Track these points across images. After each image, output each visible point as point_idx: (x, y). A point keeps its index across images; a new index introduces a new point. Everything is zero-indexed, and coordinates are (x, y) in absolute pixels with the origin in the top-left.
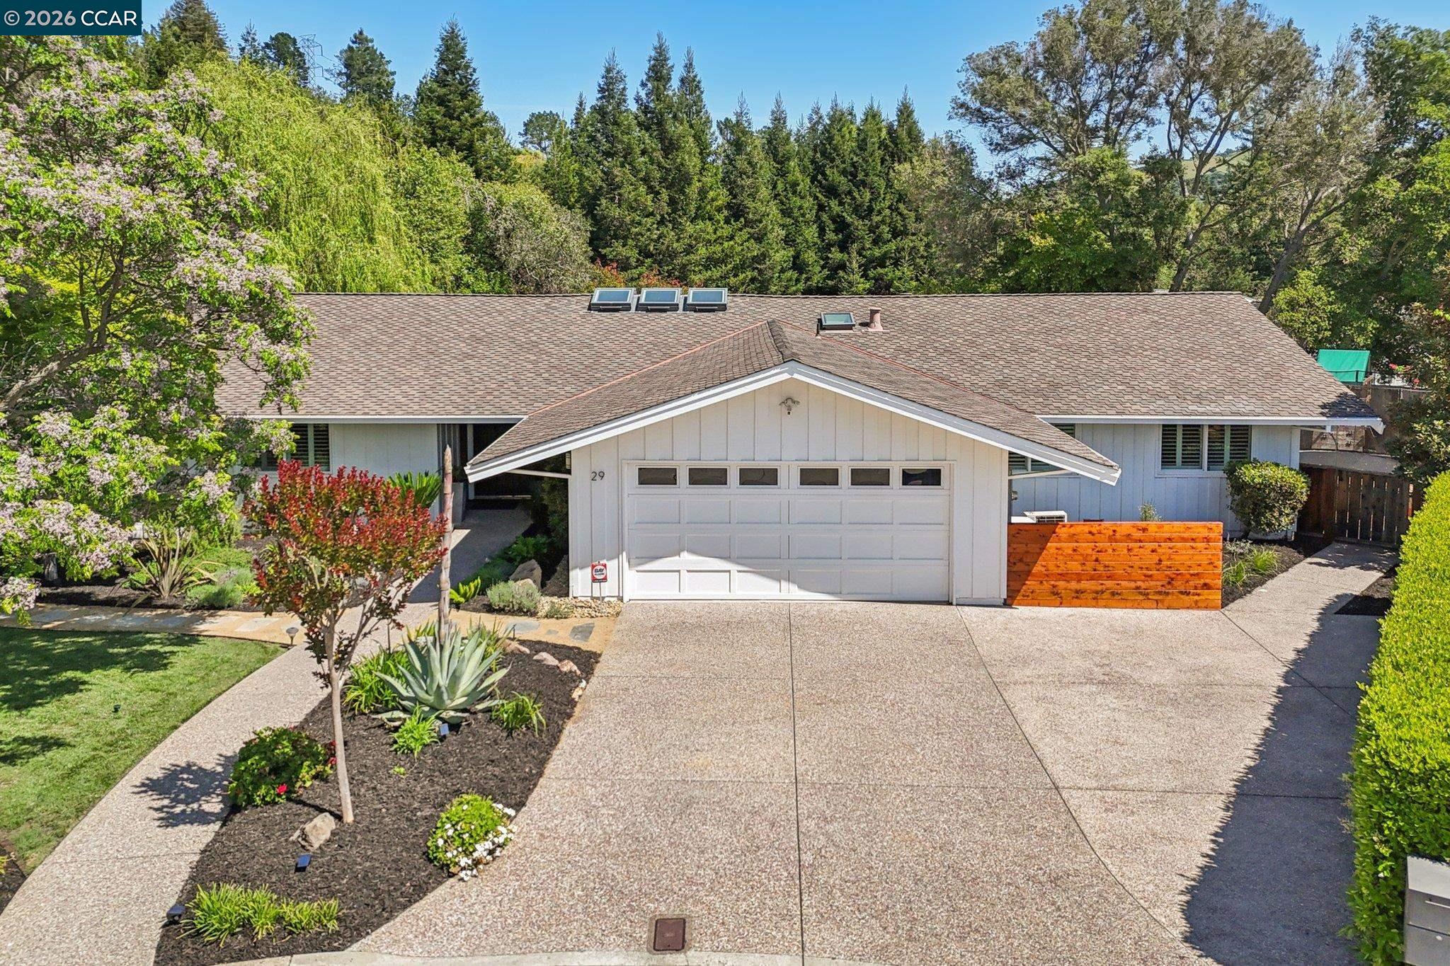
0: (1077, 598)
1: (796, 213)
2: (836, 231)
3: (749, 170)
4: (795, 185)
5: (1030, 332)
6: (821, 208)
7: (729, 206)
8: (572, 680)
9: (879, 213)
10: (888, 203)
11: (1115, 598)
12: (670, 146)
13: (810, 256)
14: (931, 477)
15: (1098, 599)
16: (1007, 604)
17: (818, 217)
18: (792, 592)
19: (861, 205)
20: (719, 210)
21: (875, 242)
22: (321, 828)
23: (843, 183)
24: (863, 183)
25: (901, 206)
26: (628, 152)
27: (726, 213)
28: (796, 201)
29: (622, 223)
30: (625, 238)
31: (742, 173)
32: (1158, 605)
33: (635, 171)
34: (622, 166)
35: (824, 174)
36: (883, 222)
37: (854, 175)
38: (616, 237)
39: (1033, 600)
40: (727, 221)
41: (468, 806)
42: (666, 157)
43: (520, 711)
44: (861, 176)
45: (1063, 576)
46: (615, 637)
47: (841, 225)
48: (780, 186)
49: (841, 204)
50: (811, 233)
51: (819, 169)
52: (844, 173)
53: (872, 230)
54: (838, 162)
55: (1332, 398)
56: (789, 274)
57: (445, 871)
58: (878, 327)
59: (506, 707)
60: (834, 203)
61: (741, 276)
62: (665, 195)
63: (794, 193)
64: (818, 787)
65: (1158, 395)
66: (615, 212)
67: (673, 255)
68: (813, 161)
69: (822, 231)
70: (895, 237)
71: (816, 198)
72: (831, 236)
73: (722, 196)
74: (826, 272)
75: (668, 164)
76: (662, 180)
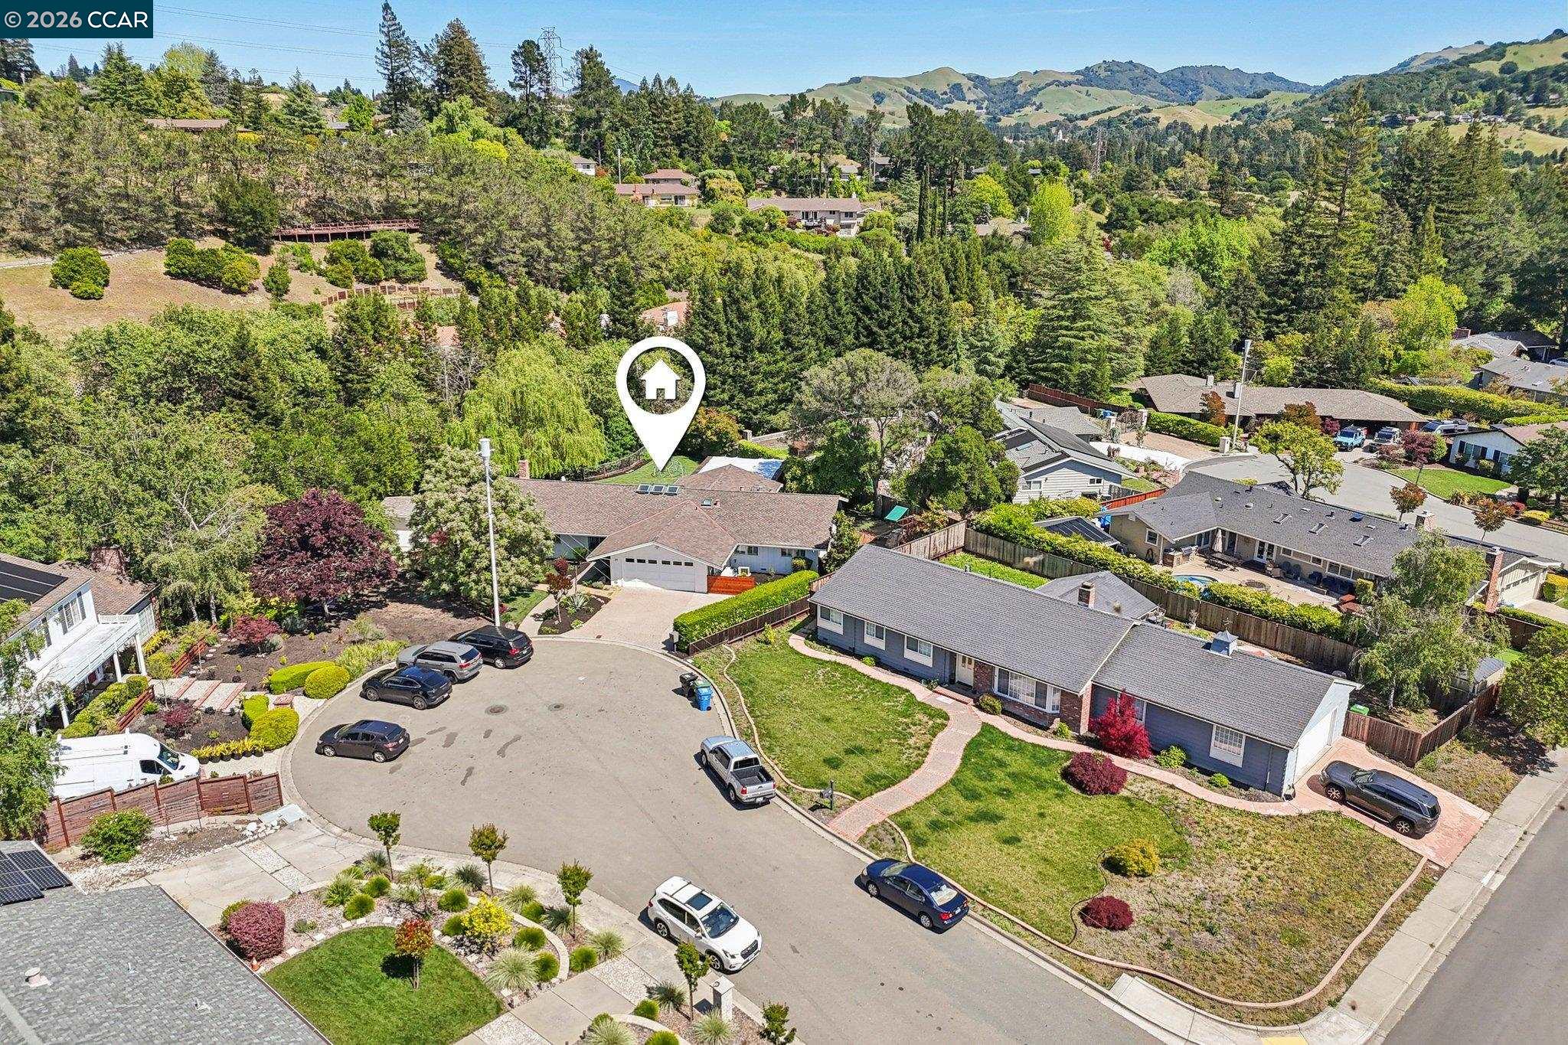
0: (723, 592)
2: (867, 337)
5: (762, 510)
8: (602, 603)
12: (743, 317)
14: (691, 564)
15: (727, 592)
16: (707, 593)
20: (777, 343)
22: (557, 622)
23: (873, 305)
27: (781, 344)
35: (862, 299)
36: (897, 331)
37: (881, 299)
39: (713, 592)
41: (576, 621)
42: (740, 322)
43: (589, 610)
44: (884, 301)
45: (720, 588)
46: (617, 596)
47: (871, 333)
48: (830, 309)
49: (871, 319)
51: (859, 295)
52: (874, 299)
53: (888, 336)
54: (871, 291)
57: (572, 629)
58: (718, 506)
59: (587, 608)
60: (866, 319)
62: (739, 344)
68: (855, 291)
71: (854, 314)
75: (741, 326)
76: (738, 335)
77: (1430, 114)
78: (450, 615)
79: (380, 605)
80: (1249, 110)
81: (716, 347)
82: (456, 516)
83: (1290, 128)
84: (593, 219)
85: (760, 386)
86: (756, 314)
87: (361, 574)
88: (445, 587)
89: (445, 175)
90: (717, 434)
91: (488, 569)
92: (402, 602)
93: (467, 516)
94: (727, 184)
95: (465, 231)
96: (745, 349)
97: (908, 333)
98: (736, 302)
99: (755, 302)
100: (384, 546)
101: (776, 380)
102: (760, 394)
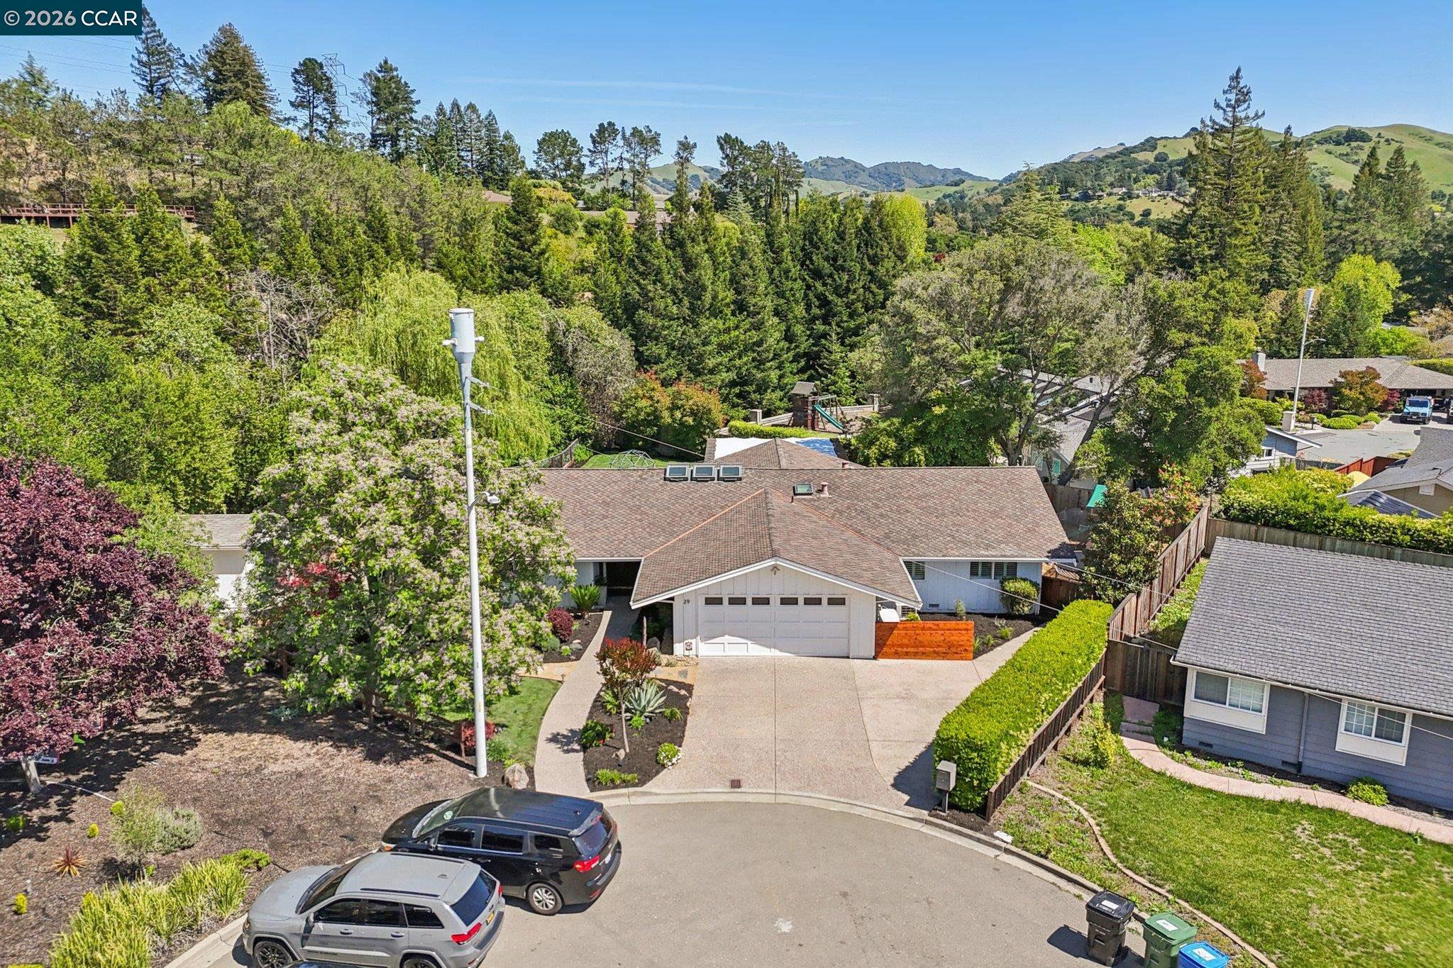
0: (907, 655)
1: (788, 294)
2: (820, 307)
3: (751, 272)
4: (787, 271)
5: (909, 497)
6: (809, 287)
7: (734, 302)
8: (685, 698)
9: (855, 291)
10: (861, 284)
11: (924, 655)
12: (690, 265)
13: (798, 329)
14: (841, 602)
15: (916, 655)
16: (875, 658)
17: (806, 295)
18: (775, 653)
19: (841, 285)
20: (728, 305)
21: (851, 316)
22: (622, 754)
23: (826, 268)
24: (842, 269)
25: (873, 286)
26: (659, 272)
27: (732, 307)
28: (789, 284)
29: (655, 326)
30: (657, 339)
31: (745, 275)
32: (943, 658)
33: (664, 286)
34: (655, 283)
35: (811, 260)
36: (858, 300)
37: (835, 260)
38: (649, 337)
39: (887, 656)
40: (733, 314)
41: (667, 746)
42: (686, 272)
43: (673, 714)
44: (840, 262)
45: (901, 646)
46: (698, 677)
47: (824, 302)
48: (776, 272)
49: (825, 284)
50: (799, 310)
51: (808, 256)
52: (827, 259)
53: (848, 306)
54: (822, 250)
55: (1056, 546)
56: (782, 344)
57: (663, 766)
58: (826, 494)
59: (668, 712)
60: (818, 285)
61: (745, 359)
62: (686, 302)
63: (787, 278)
64: (783, 740)
65: (965, 543)
66: (650, 320)
67: (690, 347)
68: (803, 249)
69: (808, 307)
70: (867, 311)
71: (804, 280)
72: (815, 311)
73: (730, 295)
74: (811, 341)
75: (688, 278)
76: (684, 290)
77: (1115, 190)
78: (358, 754)
79: (175, 743)
80: (949, 196)
81: (660, 304)
82: (380, 511)
83: (1002, 202)
84: (422, 203)
85: (711, 363)
86: (706, 261)
87: (126, 674)
88: (345, 688)
89: (228, 150)
90: (693, 413)
91: (461, 638)
92: (230, 731)
93: (406, 511)
94: (554, 194)
95: (257, 215)
96: (692, 308)
97: (871, 302)
98: (681, 244)
99: (704, 247)
100: (188, 599)
101: (731, 354)
102: (711, 372)
